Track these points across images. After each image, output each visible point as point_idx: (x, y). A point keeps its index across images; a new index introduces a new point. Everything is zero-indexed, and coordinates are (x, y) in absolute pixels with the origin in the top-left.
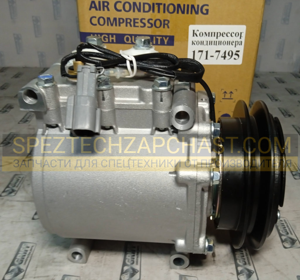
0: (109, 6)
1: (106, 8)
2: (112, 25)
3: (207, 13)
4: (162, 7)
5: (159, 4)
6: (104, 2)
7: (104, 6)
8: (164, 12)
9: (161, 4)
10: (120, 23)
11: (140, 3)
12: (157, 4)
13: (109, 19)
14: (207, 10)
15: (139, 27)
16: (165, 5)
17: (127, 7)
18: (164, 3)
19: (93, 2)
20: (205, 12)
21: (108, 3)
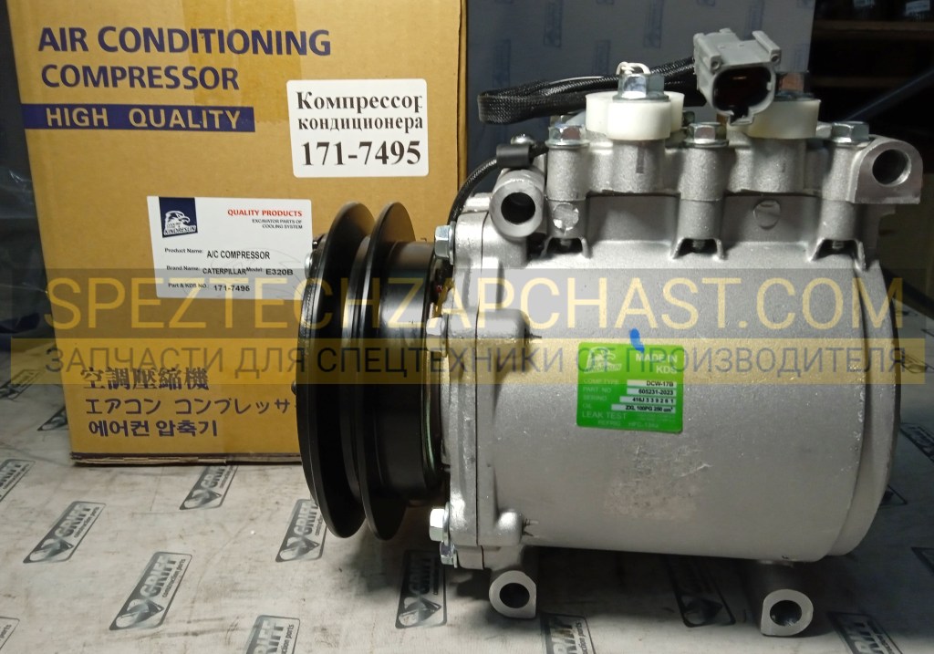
0: (85, 40)
1: (78, 45)
2: (96, 84)
3: (327, 52)
4: (214, 38)
5: (207, 33)
6: (72, 31)
7: (73, 40)
8: (222, 50)
9: (213, 31)
10: (115, 79)
11: (160, 31)
12: (201, 31)
13: (87, 69)
14: (327, 45)
15: (165, 86)
16: (221, 33)
17: (130, 40)
18: (220, 28)
19: (47, 31)
20: (321, 48)
21: (83, 33)
